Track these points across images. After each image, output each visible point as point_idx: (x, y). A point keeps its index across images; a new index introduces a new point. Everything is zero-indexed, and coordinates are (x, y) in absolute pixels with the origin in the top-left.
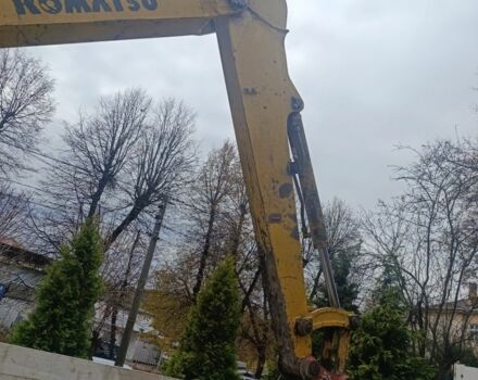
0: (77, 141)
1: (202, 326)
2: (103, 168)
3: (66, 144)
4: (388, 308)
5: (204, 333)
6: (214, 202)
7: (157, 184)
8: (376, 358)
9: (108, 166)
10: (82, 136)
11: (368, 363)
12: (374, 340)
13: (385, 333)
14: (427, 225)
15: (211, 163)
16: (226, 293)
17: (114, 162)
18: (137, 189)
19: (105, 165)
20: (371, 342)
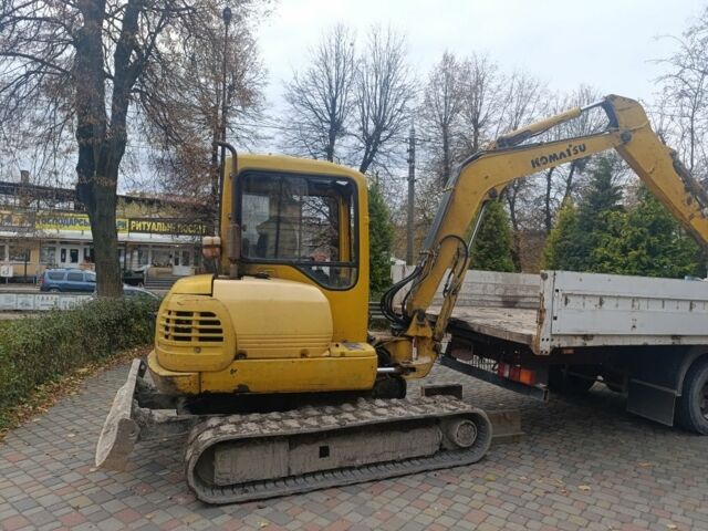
0: (298, 97)
1: (481, 248)
2: (328, 117)
3: (288, 104)
4: (653, 202)
5: (482, 252)
6: (444, 126)
7: (384, 121)
8: (644, 244)
9: (333, 115)
10: (300, 90)
11: (636, 249)
12: (642, 232)
13: (651, 223)
14: (690, 115)
15: (434, 82)
16: (495, 217)
17: (337, 109)
18: (364, 129)
19: (330, 115)
20: (638, 233)
